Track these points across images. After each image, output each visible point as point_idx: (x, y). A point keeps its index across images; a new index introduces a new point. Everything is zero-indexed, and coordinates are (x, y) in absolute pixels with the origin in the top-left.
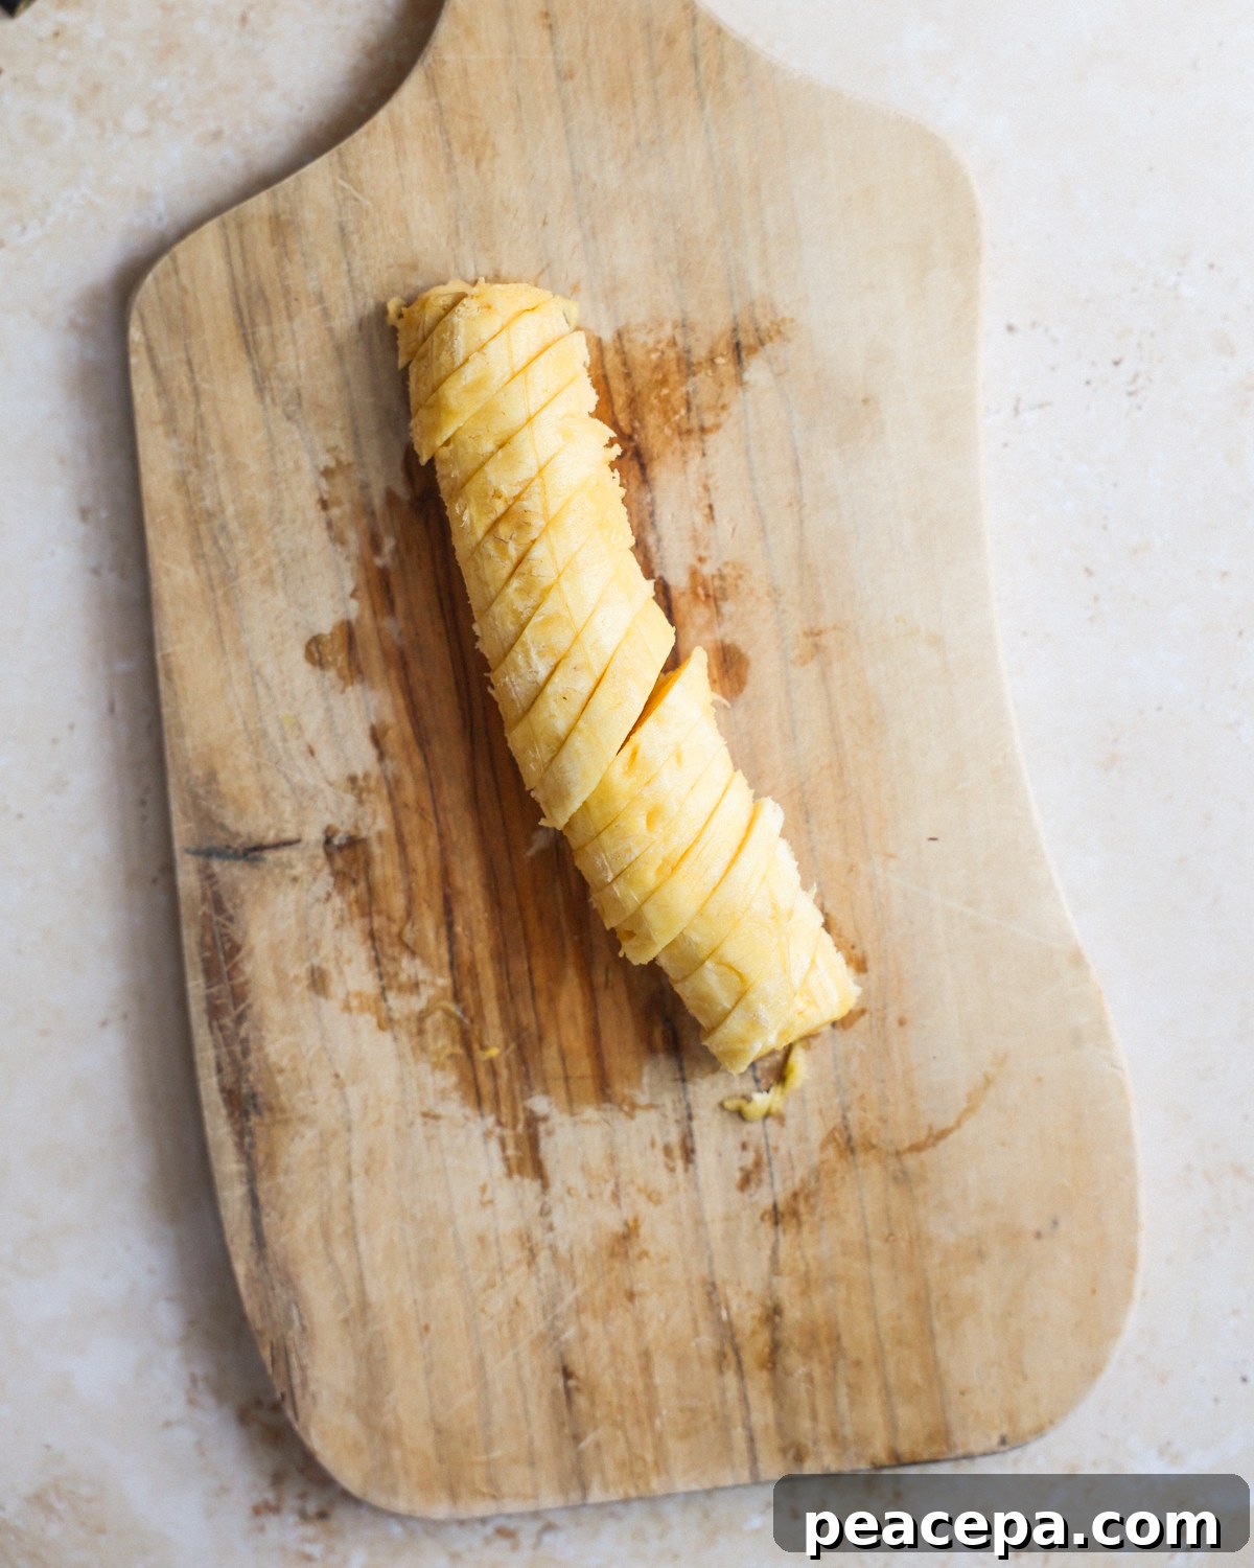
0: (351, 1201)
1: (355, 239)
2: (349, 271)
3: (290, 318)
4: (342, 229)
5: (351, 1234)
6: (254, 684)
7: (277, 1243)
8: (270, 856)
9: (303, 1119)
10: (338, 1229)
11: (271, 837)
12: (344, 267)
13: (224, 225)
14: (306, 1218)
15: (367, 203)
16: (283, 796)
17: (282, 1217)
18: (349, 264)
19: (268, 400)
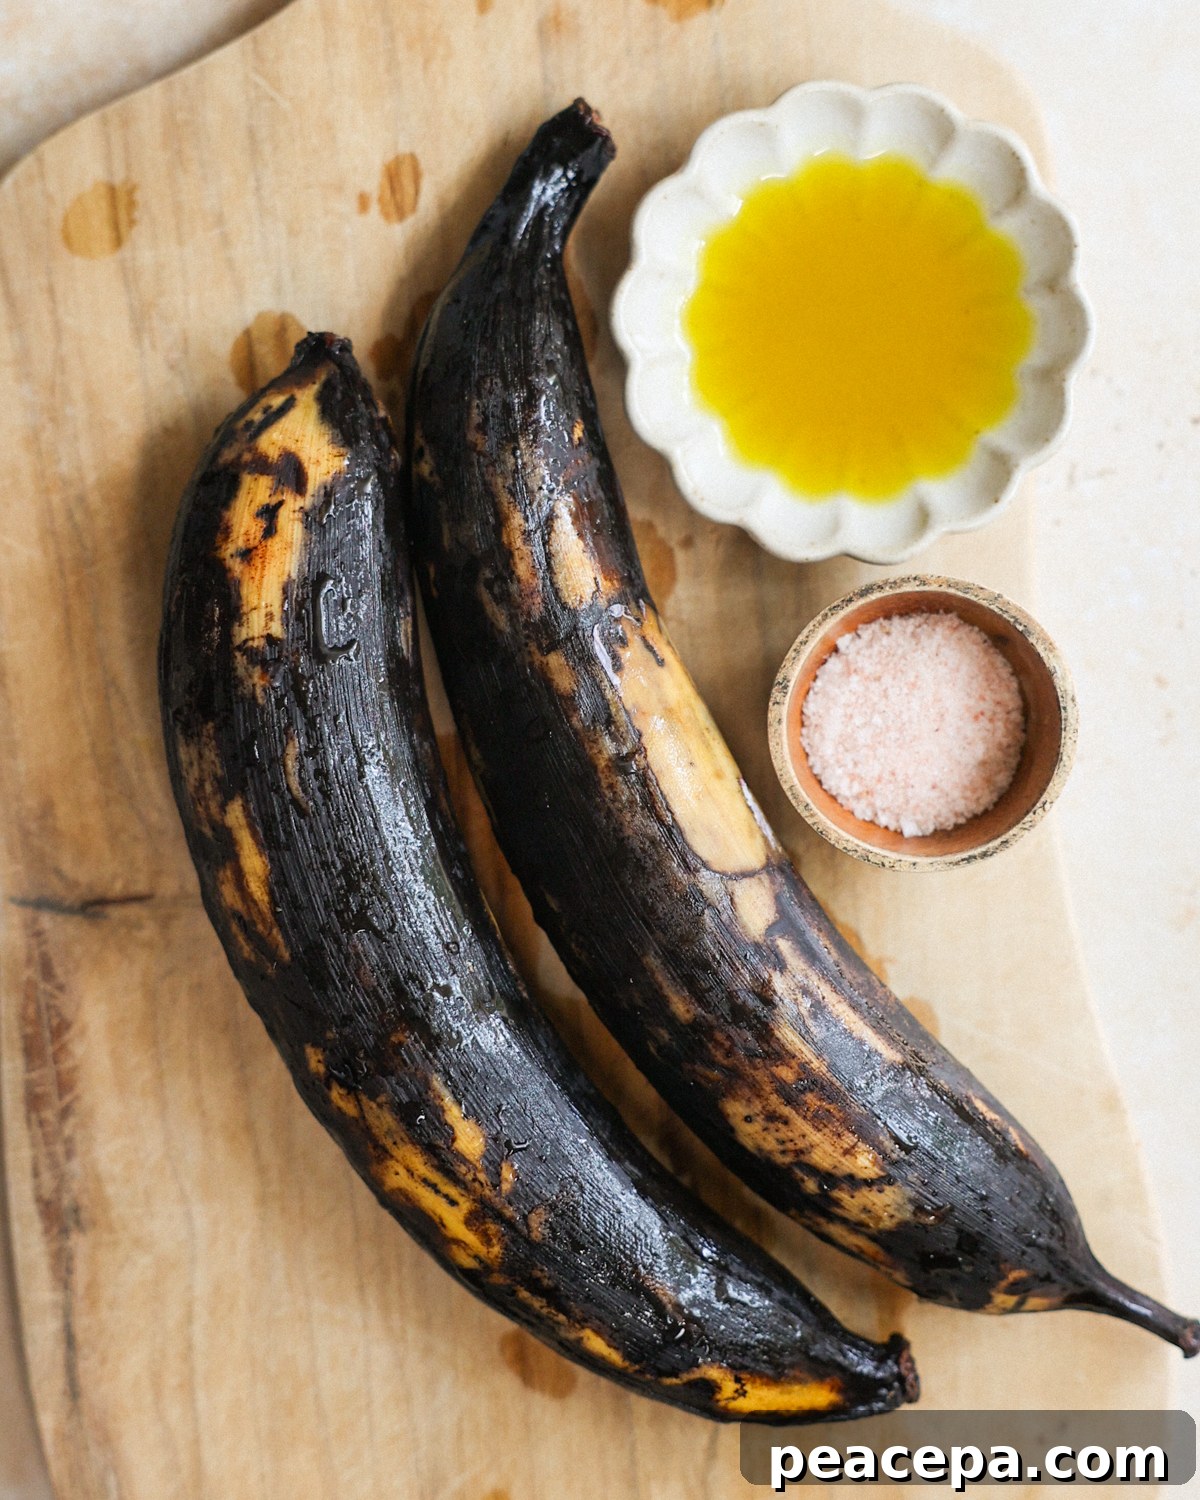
0: (190, 1347)
1: (267, 148)
2: (258, 189)
3: (181, 242)
4: (251, 133)
5: (188, 1387)
6: (107, 698)
7: (97, 1392)
8: (115, 913)
9: (137, 1242)
10: (171, 1380)
11: (118, 888)
12: (252, 183)
13: (105, 122)
14: (132, 1365)
15: (286, 105)
16: (135, 839)
17: (103, 1361)
18: (257, 180)
19: (146, 343)
